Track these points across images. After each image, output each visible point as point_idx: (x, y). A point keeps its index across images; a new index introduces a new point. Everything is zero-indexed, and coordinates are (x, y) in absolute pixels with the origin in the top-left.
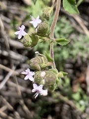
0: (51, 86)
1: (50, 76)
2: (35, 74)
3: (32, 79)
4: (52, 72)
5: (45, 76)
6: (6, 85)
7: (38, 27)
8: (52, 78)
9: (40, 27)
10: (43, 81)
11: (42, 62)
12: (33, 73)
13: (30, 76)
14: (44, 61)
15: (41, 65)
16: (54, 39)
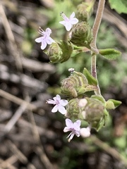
0: (96, 122)
1: (95, 106)
2: (69, 104)
3: (64, 112)
4: (97, 100)
5: (87, 105)
6: (17, 125)
7: (74, 30)
8: (98, 108)
9: (76, 31)
10: (84, 114)
11: (80, 85)
12: (66, 103)
13: (60, 106)
14: (82, 83)
15: (78, 89)
16: (97, 50)
